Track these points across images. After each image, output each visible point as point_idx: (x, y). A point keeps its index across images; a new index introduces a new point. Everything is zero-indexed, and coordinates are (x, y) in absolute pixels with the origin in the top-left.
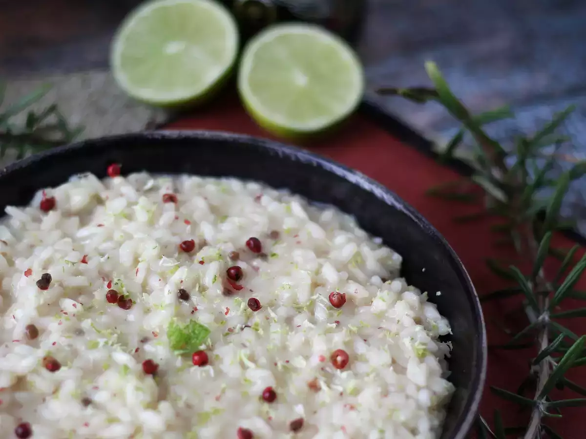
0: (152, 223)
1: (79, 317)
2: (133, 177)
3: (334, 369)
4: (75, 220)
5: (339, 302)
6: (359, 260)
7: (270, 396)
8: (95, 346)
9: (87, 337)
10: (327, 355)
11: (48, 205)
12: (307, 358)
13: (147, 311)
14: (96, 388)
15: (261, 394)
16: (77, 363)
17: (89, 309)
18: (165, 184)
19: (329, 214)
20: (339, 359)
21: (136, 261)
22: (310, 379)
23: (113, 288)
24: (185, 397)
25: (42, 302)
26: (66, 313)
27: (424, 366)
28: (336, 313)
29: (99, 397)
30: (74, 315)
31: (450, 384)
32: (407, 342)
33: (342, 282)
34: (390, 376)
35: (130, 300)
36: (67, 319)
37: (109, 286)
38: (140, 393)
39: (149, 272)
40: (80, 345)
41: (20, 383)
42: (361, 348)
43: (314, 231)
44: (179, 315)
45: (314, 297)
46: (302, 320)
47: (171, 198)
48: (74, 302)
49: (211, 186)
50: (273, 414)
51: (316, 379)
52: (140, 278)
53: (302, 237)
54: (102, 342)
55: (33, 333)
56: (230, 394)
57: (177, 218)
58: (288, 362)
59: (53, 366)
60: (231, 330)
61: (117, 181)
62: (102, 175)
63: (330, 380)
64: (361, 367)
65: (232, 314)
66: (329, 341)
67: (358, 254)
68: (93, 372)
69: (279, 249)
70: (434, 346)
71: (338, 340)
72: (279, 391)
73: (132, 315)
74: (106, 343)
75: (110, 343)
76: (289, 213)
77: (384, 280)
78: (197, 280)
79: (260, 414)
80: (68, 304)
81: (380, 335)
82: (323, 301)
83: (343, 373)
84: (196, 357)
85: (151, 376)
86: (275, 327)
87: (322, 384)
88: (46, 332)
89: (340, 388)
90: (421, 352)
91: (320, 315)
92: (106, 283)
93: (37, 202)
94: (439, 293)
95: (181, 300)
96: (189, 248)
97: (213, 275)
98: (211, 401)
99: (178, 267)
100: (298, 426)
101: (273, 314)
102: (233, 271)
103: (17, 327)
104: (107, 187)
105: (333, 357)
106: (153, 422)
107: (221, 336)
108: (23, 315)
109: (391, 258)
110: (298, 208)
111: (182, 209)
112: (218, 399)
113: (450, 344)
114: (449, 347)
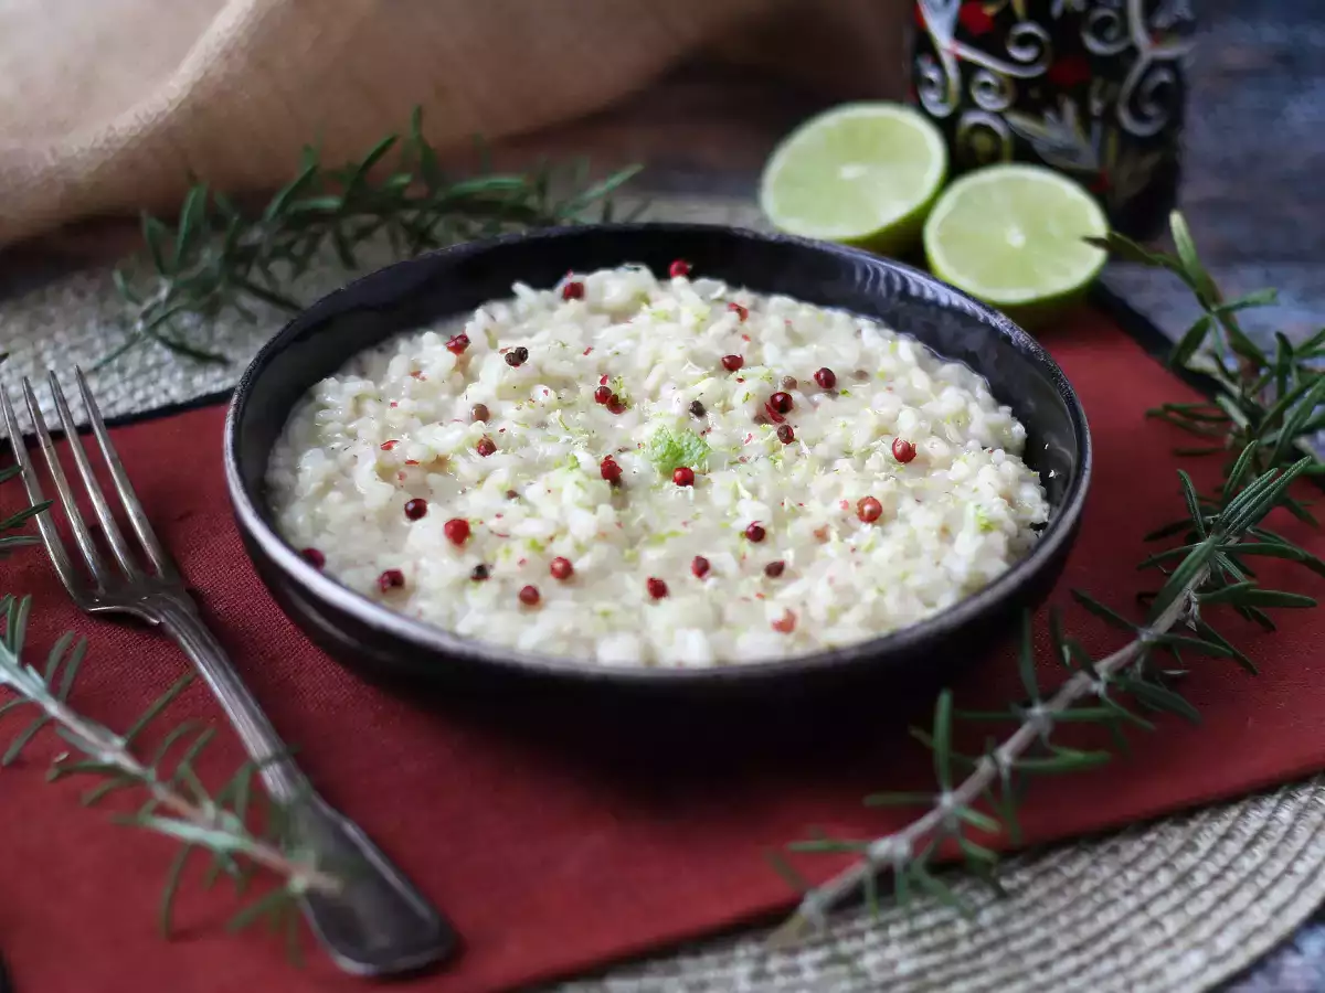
0: (698, 330)
1: (549, 409)
2: (703, 282)
3: (859, 521)
4: (604, 319)
5: (906, 455)
6: (962, 418)
7: (757, 534)
8: (553, 440)
9: (548, 431)
10: (854, 501)
11: (575, 292)
12: (826, 504)
13: (643, 420)
14: (532, 483)
15: (744, 529)
16: (525, 452)
17: (567, 406)
18: (743, 297)
19: (952, 369)
20: (867, 508)
21: (653, 365)
22: (819, 527)
23: (608, 384)
24: (642, 516)
25: (506, 380)
26: (532, 401)
27: (980, 540)
28: (895, 467)
29: (533, 492)
30: (544, 406)
32: (971, 509)
33: (920, 434)
34: (930, 542)
35: (626, 404)
36: (531, 407)
37: (603, 381)
39: (666, 378)
40: (535, 436)
41: (439, 463)
42: (907, 505)
43: (920, 380)
44: (681, 428)
45: (874, 444)
46: (843, 464)
47: (742, 313)
48: (545, 388)
49: (806, 312)
50: (750, 553)
51: (827, 526)
52: (649, 384)
53: (900, 382)
54: (564, 437)
55: (482, 413)
56: (704, 522)
57: (734, 331)
58: (800, 504)
59: (487, 448)
60: (743, 460)
61: (679, 281)
62: (662, 274)
63: (846, 532)
64: (897, 529)
65: (754, 441)
66: (864, 488)
67: (965, 412)
68: (535, 468)
69: (859, 389)
70: (1011, 525)
71: (878, 490)
72: (770, 530)
73: (621, 422)
75: (574, 441)
76: (895, 353)
77: (984, 447)
78: (724, 397)
79: (735, 551)
80: (539, 392)
81: (943, 498)
82: (884, 449)
83: (866, 528)
84: (678, 474)
85: (608, 481)
86: (803, 465)
87: (833, 535)
88: (499, 417)
89: (852, 541)
90: (985, 522)
91: (871, 464)
92: (601, 378)
93: (561, 288)
94: (1052, 474)
95: (691, 414)
96: (733, 364)
97: (745, 393)
98: (675, 525)
99: (704, 377)
100: (775, 570)
101: (806, 449)
102: (779, 398)
103: (464, 405)
104: (663, 288)
105: (861, 504)
106: (583, 524)
107: (726, 463)
108: (476, 393)
109: (1009, 427)
110: (906, 348)
111: (747, 324)
112: (685, 524)
113: (1040, 533)
114: (1037, 536)
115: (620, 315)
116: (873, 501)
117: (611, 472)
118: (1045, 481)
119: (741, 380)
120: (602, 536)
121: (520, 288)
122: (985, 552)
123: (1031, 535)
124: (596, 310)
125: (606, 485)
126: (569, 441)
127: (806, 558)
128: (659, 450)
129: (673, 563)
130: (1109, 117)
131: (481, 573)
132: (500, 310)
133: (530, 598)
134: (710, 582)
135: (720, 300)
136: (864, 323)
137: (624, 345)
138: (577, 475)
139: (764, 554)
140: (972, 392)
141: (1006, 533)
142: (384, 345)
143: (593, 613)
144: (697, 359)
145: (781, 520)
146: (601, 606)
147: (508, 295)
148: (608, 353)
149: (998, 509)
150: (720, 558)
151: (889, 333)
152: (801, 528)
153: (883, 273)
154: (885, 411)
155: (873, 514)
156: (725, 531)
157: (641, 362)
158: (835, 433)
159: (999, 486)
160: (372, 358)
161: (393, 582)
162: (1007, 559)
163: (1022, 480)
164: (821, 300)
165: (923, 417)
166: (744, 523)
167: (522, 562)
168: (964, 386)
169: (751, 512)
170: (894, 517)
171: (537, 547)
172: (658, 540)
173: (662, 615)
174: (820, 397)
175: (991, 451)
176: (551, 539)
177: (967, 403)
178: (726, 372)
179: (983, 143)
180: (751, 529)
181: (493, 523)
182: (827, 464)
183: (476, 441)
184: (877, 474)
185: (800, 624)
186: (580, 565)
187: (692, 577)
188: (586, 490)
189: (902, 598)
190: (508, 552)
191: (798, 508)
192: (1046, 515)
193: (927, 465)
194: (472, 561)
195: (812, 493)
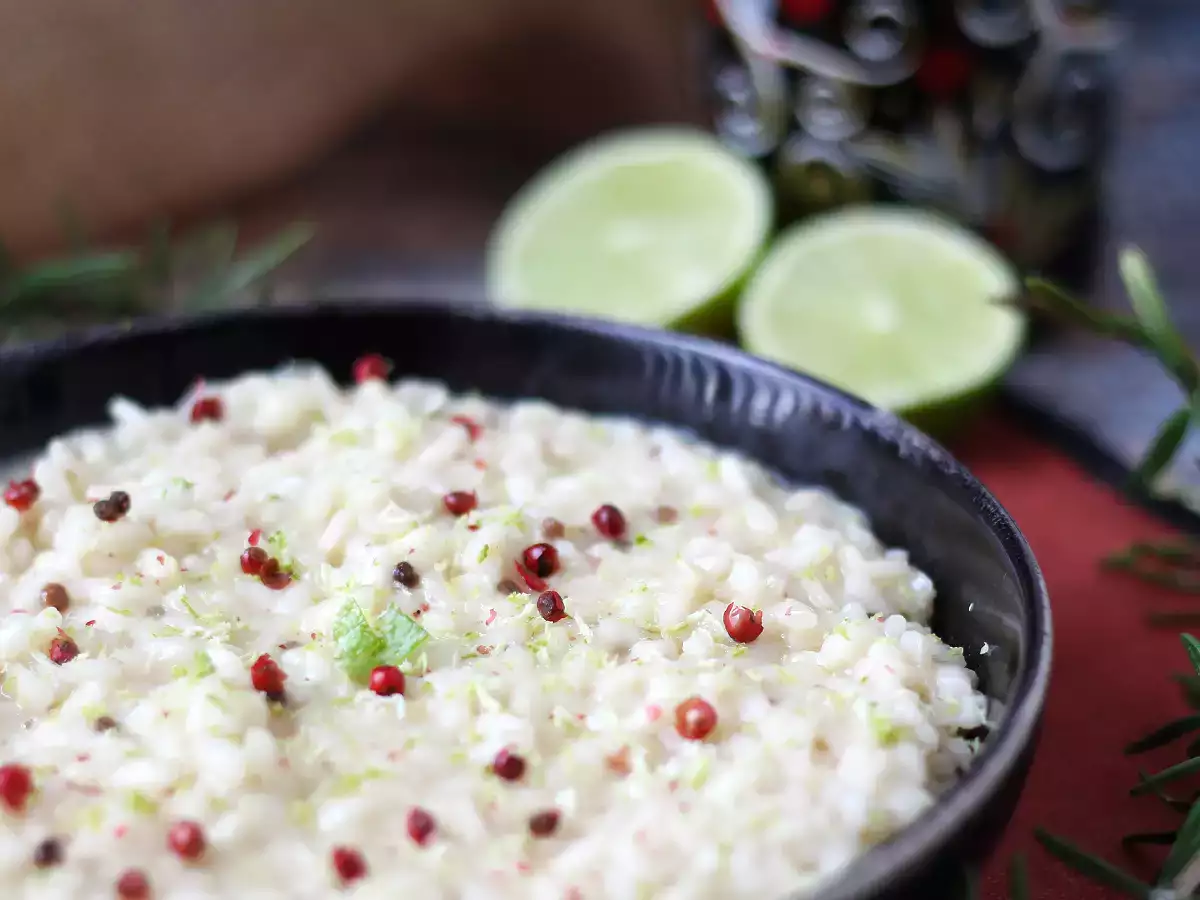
0: (406, 452)
1: (164, 586)
2: (411, 389)
3: (673, 731)
5: (747, 630)
6: (830, 570)
7: (511, 768)
8: (175, 633)
9: (167, 621)
10: (669, 711)
11: (210, 411)
12: (623, 712)
13: (318, 598)
15: (492, 761)
16: (121, 654)
17: (194, 581)
18: (474, 407)
19: (807, 499)
20: (693, 716)
21: (334, 509)
22: (614, 749)
23: (261, 544)
24: (320, 749)
25: (93, 544)
26: (141, 576)
27: (882, 757)
28: (732, 650)
29: (140, 716)
30: (158, 582)
32: (860, 710)
33: (768, 596)
34: (799, 765)
35: (291, 573)
36: (137, 585)
37: (253, 539)
39: (352, 531)
40: (143, 630)
42: (755, 709)
43: (758, 518)
44: (377, 610)
45: (697, 615)
46: (646, 651)
47: (473, 430)
48: (161, 553)
49: (570, 428)
50: (502, 801)
51: (625, 751)
52: (328, 541)
53: (726, 523)
54: (190, 629)
55: (59, 598)
56: (423, 753)
57: (460, 456)
59: (64, 651)
60: (483, 651)
61: (371, 390)
62: (344, 378)
63: (658, 756)
64: (739, 745)
65: (502, 621)
67: (833, 561)
68: (144, 680)
69: (664, 535)
71: (708, 686)
72: (534, 761)
73: (283, 602)
75: (208, 633)
77: (870, 614)
78: (448, 554)
79: (476, 798)
80: (153, 564)
81: (813, 696)
82: (711, 624)
83: (692, 749)
84: (379, 677)
85: (263, 694)
86: (581, 652)
87: (638, 761)
88: (85, 603)
89: (670, 770)
90: (887, 728)
91: (693, 646)
92: (249, 534)
93: (187, 406)
94: (985, 649)
95: (398, 584)
96: (460, 504)
97: (482, 548)
98: (377, 761)
99: (415, 525)
100: (545, 825)
101: (584, 630)
102: (537, 553)
103: (31, 587)
104: (346, 399)
105: (681, 711)
106: (222, 765)
107: (455, 658)
108: (50, 567)
109: (908, 580)
110: (733, 471)
111: (482, 447)
112: (392, 756)
113: (976, 744)
114: (972, 750)
115: (280, 443)
116: (701, 704)
117: (268, 679)
118: (973, 661)
119: (473, 528)
120: (254, 783)
121: (124, 410)
122: (891, 777)
123: (962, 749)
124: (243, 438)
125: (259, 699)
126: (198, 634)
127: (596, 804)
128: (345, 643)
129: (372, 821)
130: (1005, 140)
131: (49, 854)
132: (90, 444)
133: (135, 893)
134: (436, 851)
135: (437, 415)
136: (665, 438)
137: (285, 484)
138: (207, 686)
139: (524, 800)
140: (843, 531)
141: (921, 744)
144: (403, 499)
145: (549, 745)
147: (101, 419)
148: (260, 497)
149: (905, 708)
150: (451, 808)
151: (706, 450)
152: (584, 754)
153: (687, 361)
154: (709, 564)
155: (702, 726)
157: (313, 507)
158: (629, 604)
159: (899, 666)
162: (928, 787)
163: (937, 661)
164: (594, 405)
165: (769, 569)
166: (488, 752)
167: (120, 832)
168: (827, 524)
169: (499, 733)
170: (737, 728)
171: (145, 804)
172: (347, 785)
174: (603, 549)
175: (882, 620)
176: (170, 792)
177: (836, 548)
178: (450, 518)
179: (820, 188)
180: (501, 761)
181: (73, 772)
182: (621, 651)
183: (46, 642)
184: (702, 663)
186: (218, 833)
187: (405, 844)
188: (226, 709)
189: (761, 859)
190: (97, 817)
191: (578, 723)
192: (982, 713)
193: (780, 647)
194: (35, 834)
195: (599, 697)
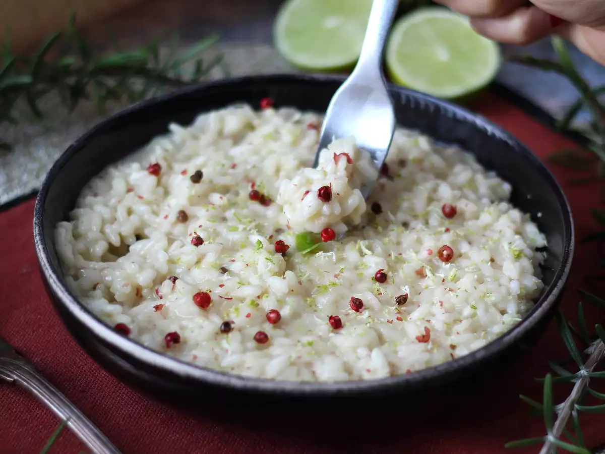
0: (295, 143)
1: (225, 208)
2: (284, 111)
3: (440, 261)
5: (451, 213)
6: (473, 185)
7: (381, 278)
8: (235, 229)
9: (230, 224)
10: (435, 251)
12: (417, 252)
14: (233, 261)
15: (374, 276)
16: (219, 240)
17: (232, 204)
18: (311, 117)
20: (445, 253)
21: (279, 170)
22: (418, 268)
23: (256, 188)
25: (193, 192)
26: (213, 205)
27: (518, 264)
28: (447, 222)
29: (234, 267)
30: (220, 207)
31: (540, 281)
32: (506, 246)
33: (456, 198)
34: (487, 269)
35: (270, 199)
36: (214, 208)
37: (253, 186)
38: (270, 263)
40: (222, 228)
42: (464, 248)
45: (430, 208)
46: (416, 224)
47: (317, 129)
48: (220, 195)
50: (382, 291)
51: (422, 267)
53: (426, 164)
54: (241, 227)
55: (184, 217)
56: (346, 274)
58: (400, 254)
59: (198, 241)
61: (269, 112)
62: (257, 107)
63: (434, 270)
64: (463, 262)
66: (438, 240)
67: (473, 181)
68: (230, 250)
70: (529, 252)
71: (446, 239)
72: (390, 274)
73: (271, 212)
74: (245, 229)
75: (248, 229)
76: (417, 145)
77: (492, 202)
80: (216, 198)
81: (483, 240)
82: (437, 211)
83: (447, 266)
85: (280, 254)
86: (393, 228)
87: (428, 272)
88: (196, 217)
89: (440, 274)
90: (516, 253)
91: (433, 221)
92: (250, 184)
94: (539, 215)
98: (331, 278)
100: (402, 300)
101: (391, 216)
104: (260, 117)
105: (440, 251)
106: (279, 285)
108: (175, 203)
109: (501, 186)
112: (336, 276)
113: (545, 254)
114: (544, 257)
115: (237, 138)
116: (446, 247)
117: (281, 248)
118: (534, 219)
120: (292, 292)
121: (174, 127)
122: (523, 272)
123: (541, 256)
125: (279, 256)
127: (416, 290)
129: (336, 304)
131: (227, 327)
133: (262, 339)
134: (365, 314)
135: (300, 122)
137: (254, 159)
138: (263, 253)
140: (471, 166)
141: (530, 259)
142: (102, 174)
143: (303, 345)
144: (304, 164)
145: (393, 266)
146: (306, 339)
147: (166, 132)
148: (249, 167)
149: (520, 243)
150: (367, 297)
155: (448, 255)
156: (360, 278)
159: (513, 226)
160: (98, 184)
161: (173, 339)
162: (535, 275)
163: (523, 221)
165: (453, 187)
166: (372, 271)
167: (248, 316)
168: (463, 162)
169: (375, 264)
170: (460, 255)
171: (254, 305)
173: (344, 340)
175: (498, 204)
176: (260, 297)
177: (474, 175)
180: (379, 275)
181: (218, 291)
182: (406, 225)
184: (439, 229)
185: (432, 336)
186: (285, 312)
187: (352, 312)
188: (272, 262)
189: (487, 310)
190: (237, 310)
191: (399, 257)
192: (545, 242)
193: (463, 218)
194: (218, 320)
195: (405, 245)
